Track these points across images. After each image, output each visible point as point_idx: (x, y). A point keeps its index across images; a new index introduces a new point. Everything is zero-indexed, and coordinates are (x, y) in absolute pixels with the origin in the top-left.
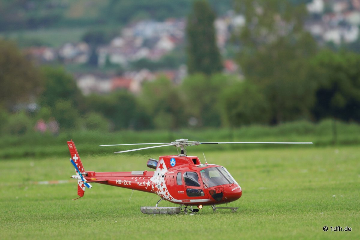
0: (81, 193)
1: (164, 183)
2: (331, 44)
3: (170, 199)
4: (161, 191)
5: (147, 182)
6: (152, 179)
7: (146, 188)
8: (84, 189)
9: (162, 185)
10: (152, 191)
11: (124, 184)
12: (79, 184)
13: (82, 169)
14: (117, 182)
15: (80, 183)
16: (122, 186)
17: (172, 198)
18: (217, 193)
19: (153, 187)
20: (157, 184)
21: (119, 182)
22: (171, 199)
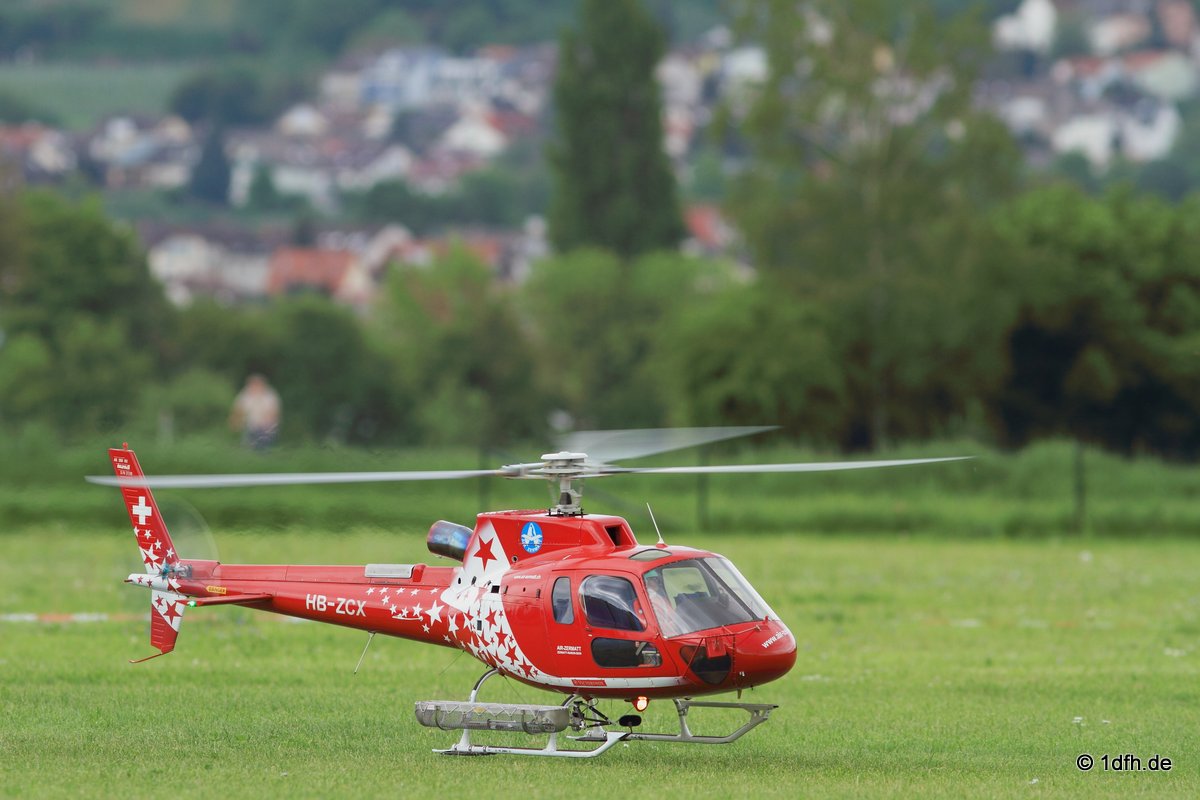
0: (164, 637)
1: (501, 614)
2: (1076, 164)
3: (523, 674)
4: (486, 644)
5: (430, 607)
6: (447, 596)
7: (426, 629)
8: (175, 624)
9: (491, 619)
10: (447, 638)
11: (338, 611)
12: (156, 605)
13: (170, 553)
14: (311, 605)
15: (159, 601)
16: (329, 617)
17: (534, 668)
18: (711, 655)
19: (453, 627)
20: (470, 618)
21: (319, 603)
22: (528, 672)
